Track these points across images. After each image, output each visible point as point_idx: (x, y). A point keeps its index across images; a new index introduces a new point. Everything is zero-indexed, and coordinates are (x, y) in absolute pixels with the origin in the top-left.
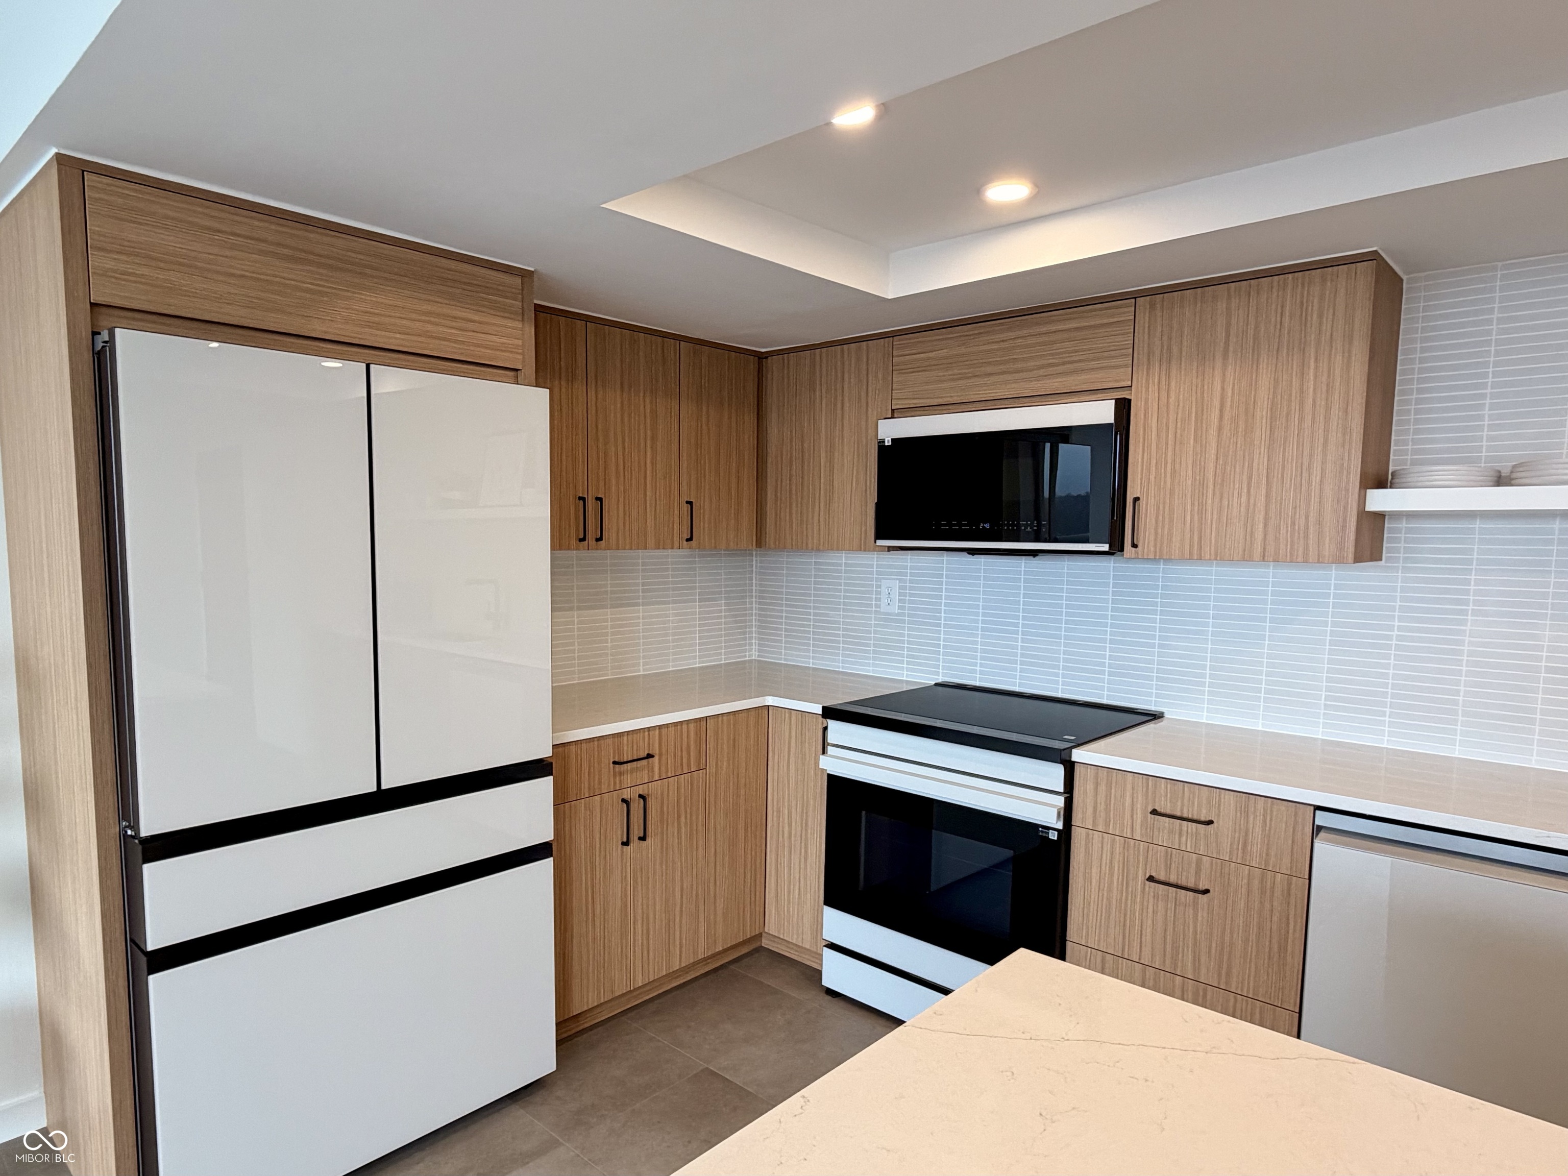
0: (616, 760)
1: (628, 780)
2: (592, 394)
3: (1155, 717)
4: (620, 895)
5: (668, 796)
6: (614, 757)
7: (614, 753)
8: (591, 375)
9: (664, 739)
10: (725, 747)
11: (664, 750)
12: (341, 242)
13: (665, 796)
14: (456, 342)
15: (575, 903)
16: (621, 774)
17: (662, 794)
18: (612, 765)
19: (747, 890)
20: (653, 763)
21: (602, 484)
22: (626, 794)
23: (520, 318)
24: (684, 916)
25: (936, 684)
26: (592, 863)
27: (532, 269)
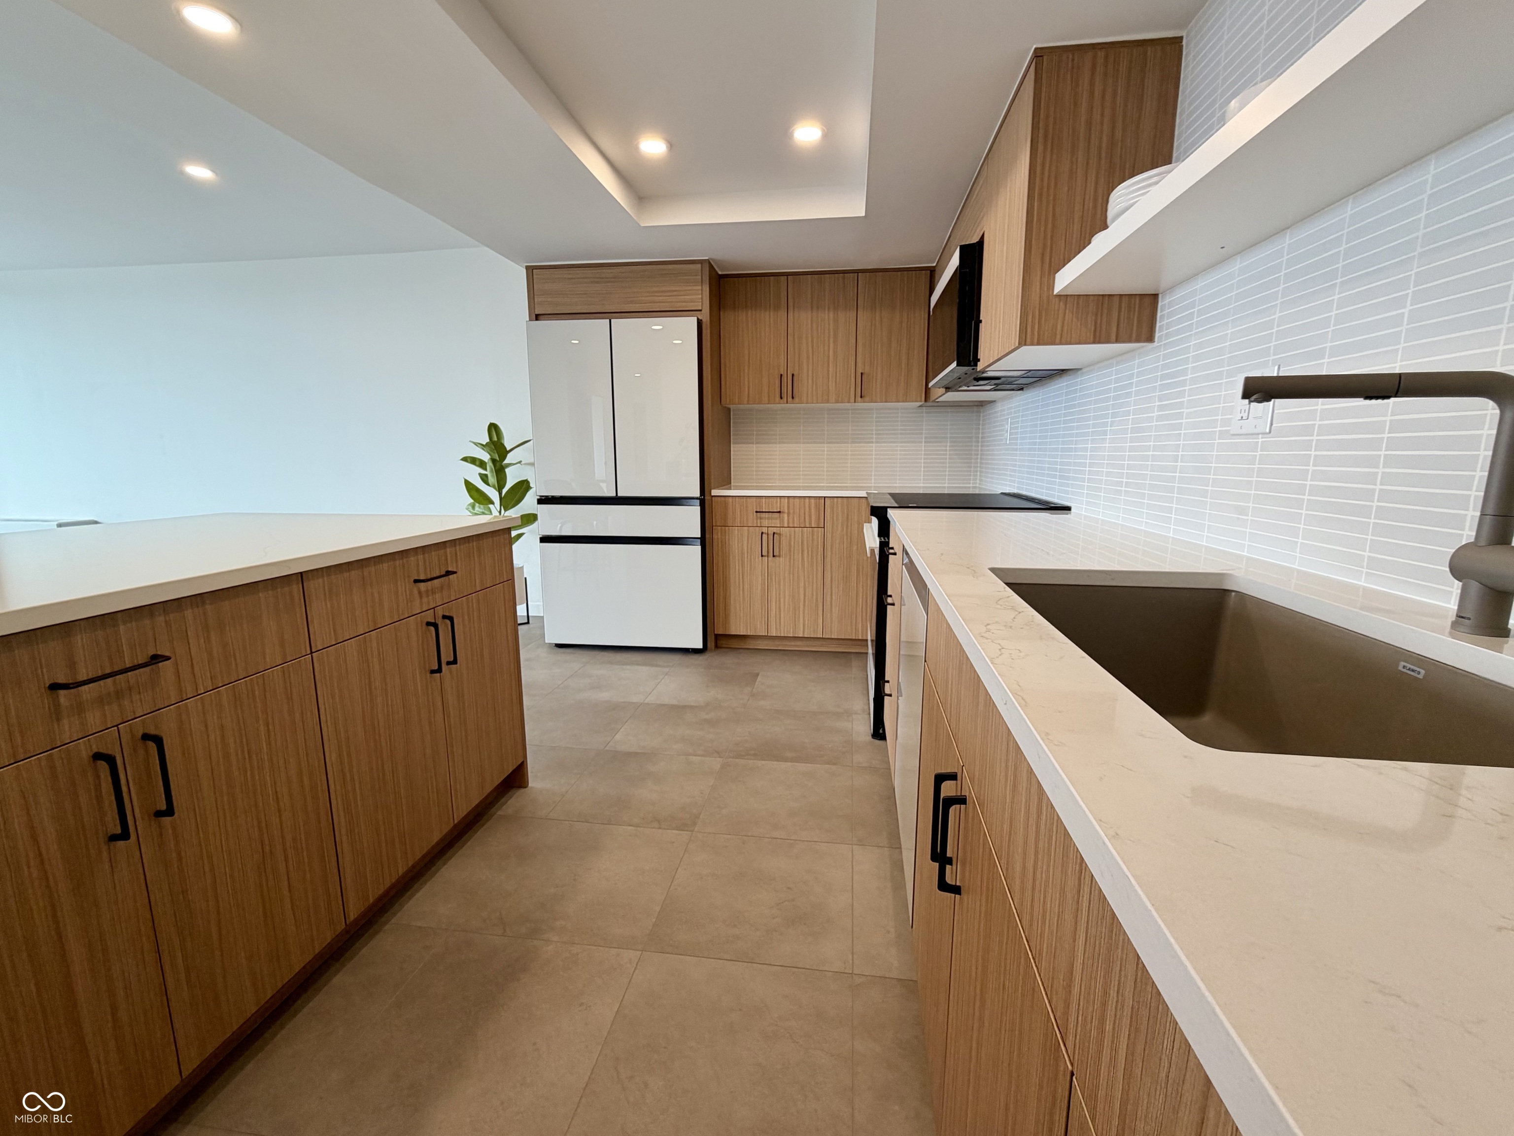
0: (758, 510)
1: (766, 523)
2: (791, 314)
3: (1068, 509)
4: (760, 582)
5: (795, 537)
6: (756, 509)
7: (756, 506)
8: (791, 304)
9: (791, 506)
10: (840, 518)
11: (791, 511)
12: (617, 270)
13: (793, 537)
14: (667, 302)
15: (732, 581)
16: (761, 518)
17: (790, 535)
18: (755, 513)
19: (859, 610)
20: (783, 517)
21: (797, 365)
22: (765, 530)
23: (700, 284)
24: (806, 608)
25: (1002, 493)
26: (742, 560)
27: (707, 258)
